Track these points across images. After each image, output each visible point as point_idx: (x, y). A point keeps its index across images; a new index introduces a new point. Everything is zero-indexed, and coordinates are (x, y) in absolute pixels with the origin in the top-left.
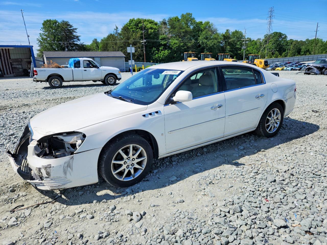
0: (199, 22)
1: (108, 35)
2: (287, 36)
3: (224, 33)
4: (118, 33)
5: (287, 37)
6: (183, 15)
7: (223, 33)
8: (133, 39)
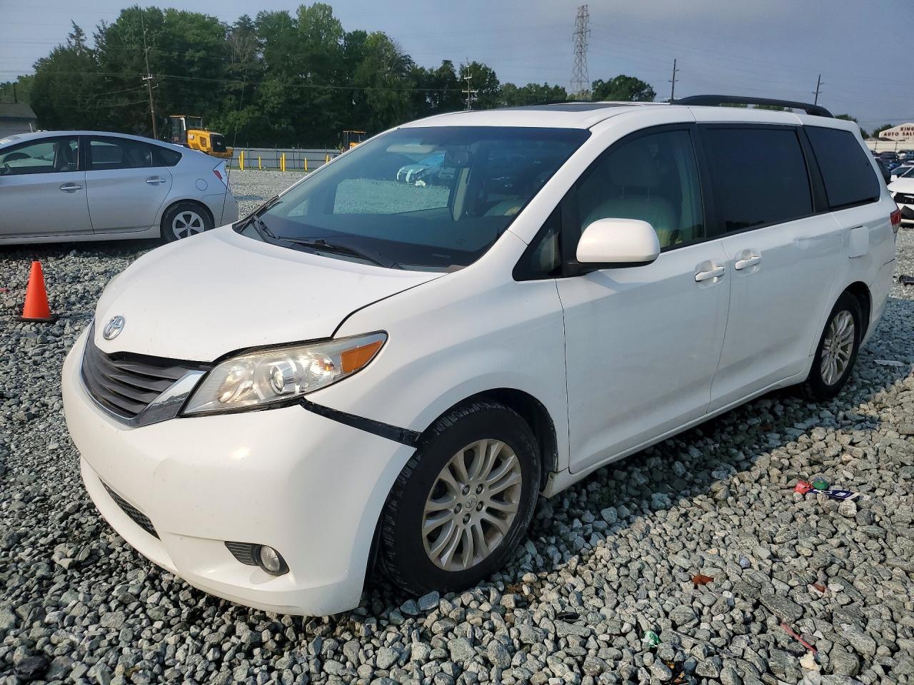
0: (354, 33)
1: (53, 52)
2: (654, 90)
3: (435, 70)
4: (86, 48)
5: (656, 94)
6: (303, 7)
7: (431, 70)
8: (133, 68)
